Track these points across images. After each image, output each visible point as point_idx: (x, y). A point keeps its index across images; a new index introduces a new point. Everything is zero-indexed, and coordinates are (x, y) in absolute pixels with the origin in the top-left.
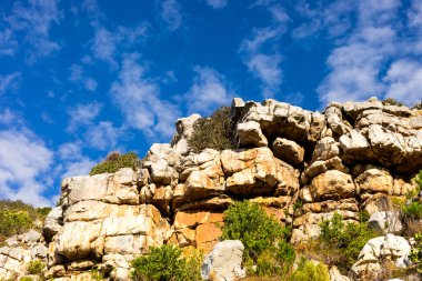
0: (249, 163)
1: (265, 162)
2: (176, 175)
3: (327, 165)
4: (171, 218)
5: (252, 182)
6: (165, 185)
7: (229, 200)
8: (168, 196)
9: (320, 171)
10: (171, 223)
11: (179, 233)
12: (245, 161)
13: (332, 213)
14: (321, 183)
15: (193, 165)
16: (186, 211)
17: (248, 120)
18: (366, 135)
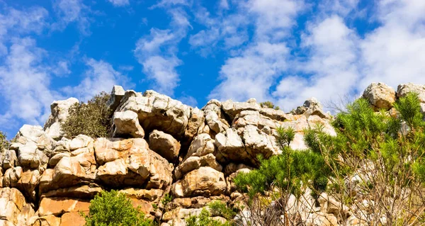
0: (123, 153)
1: (139, 154)
2: (46, 160)
3: (201, 161)
4: (36, 203)
5: (124, 172)
6: (33, 169)
7: (99, 189)
8: (34, 181)
9: (194, 166)
10: (36, 209)
11: (43, 220)
12: (119, 150)
13: (201, 209)
14: (194, 179)
15: (64, 150)
16: (53, 197)
17: (126, 109)
18: (241, 135)
